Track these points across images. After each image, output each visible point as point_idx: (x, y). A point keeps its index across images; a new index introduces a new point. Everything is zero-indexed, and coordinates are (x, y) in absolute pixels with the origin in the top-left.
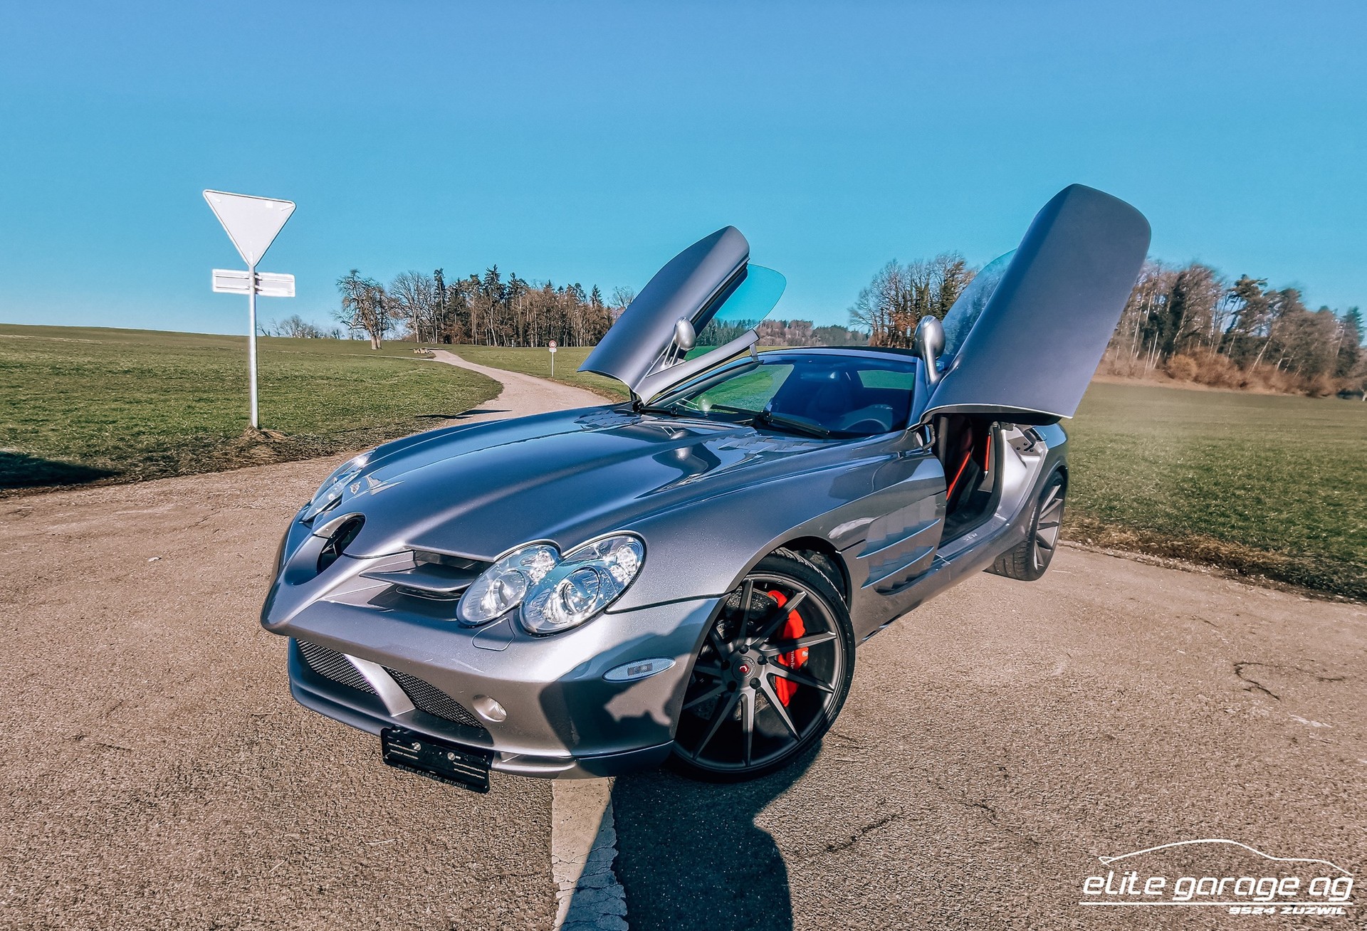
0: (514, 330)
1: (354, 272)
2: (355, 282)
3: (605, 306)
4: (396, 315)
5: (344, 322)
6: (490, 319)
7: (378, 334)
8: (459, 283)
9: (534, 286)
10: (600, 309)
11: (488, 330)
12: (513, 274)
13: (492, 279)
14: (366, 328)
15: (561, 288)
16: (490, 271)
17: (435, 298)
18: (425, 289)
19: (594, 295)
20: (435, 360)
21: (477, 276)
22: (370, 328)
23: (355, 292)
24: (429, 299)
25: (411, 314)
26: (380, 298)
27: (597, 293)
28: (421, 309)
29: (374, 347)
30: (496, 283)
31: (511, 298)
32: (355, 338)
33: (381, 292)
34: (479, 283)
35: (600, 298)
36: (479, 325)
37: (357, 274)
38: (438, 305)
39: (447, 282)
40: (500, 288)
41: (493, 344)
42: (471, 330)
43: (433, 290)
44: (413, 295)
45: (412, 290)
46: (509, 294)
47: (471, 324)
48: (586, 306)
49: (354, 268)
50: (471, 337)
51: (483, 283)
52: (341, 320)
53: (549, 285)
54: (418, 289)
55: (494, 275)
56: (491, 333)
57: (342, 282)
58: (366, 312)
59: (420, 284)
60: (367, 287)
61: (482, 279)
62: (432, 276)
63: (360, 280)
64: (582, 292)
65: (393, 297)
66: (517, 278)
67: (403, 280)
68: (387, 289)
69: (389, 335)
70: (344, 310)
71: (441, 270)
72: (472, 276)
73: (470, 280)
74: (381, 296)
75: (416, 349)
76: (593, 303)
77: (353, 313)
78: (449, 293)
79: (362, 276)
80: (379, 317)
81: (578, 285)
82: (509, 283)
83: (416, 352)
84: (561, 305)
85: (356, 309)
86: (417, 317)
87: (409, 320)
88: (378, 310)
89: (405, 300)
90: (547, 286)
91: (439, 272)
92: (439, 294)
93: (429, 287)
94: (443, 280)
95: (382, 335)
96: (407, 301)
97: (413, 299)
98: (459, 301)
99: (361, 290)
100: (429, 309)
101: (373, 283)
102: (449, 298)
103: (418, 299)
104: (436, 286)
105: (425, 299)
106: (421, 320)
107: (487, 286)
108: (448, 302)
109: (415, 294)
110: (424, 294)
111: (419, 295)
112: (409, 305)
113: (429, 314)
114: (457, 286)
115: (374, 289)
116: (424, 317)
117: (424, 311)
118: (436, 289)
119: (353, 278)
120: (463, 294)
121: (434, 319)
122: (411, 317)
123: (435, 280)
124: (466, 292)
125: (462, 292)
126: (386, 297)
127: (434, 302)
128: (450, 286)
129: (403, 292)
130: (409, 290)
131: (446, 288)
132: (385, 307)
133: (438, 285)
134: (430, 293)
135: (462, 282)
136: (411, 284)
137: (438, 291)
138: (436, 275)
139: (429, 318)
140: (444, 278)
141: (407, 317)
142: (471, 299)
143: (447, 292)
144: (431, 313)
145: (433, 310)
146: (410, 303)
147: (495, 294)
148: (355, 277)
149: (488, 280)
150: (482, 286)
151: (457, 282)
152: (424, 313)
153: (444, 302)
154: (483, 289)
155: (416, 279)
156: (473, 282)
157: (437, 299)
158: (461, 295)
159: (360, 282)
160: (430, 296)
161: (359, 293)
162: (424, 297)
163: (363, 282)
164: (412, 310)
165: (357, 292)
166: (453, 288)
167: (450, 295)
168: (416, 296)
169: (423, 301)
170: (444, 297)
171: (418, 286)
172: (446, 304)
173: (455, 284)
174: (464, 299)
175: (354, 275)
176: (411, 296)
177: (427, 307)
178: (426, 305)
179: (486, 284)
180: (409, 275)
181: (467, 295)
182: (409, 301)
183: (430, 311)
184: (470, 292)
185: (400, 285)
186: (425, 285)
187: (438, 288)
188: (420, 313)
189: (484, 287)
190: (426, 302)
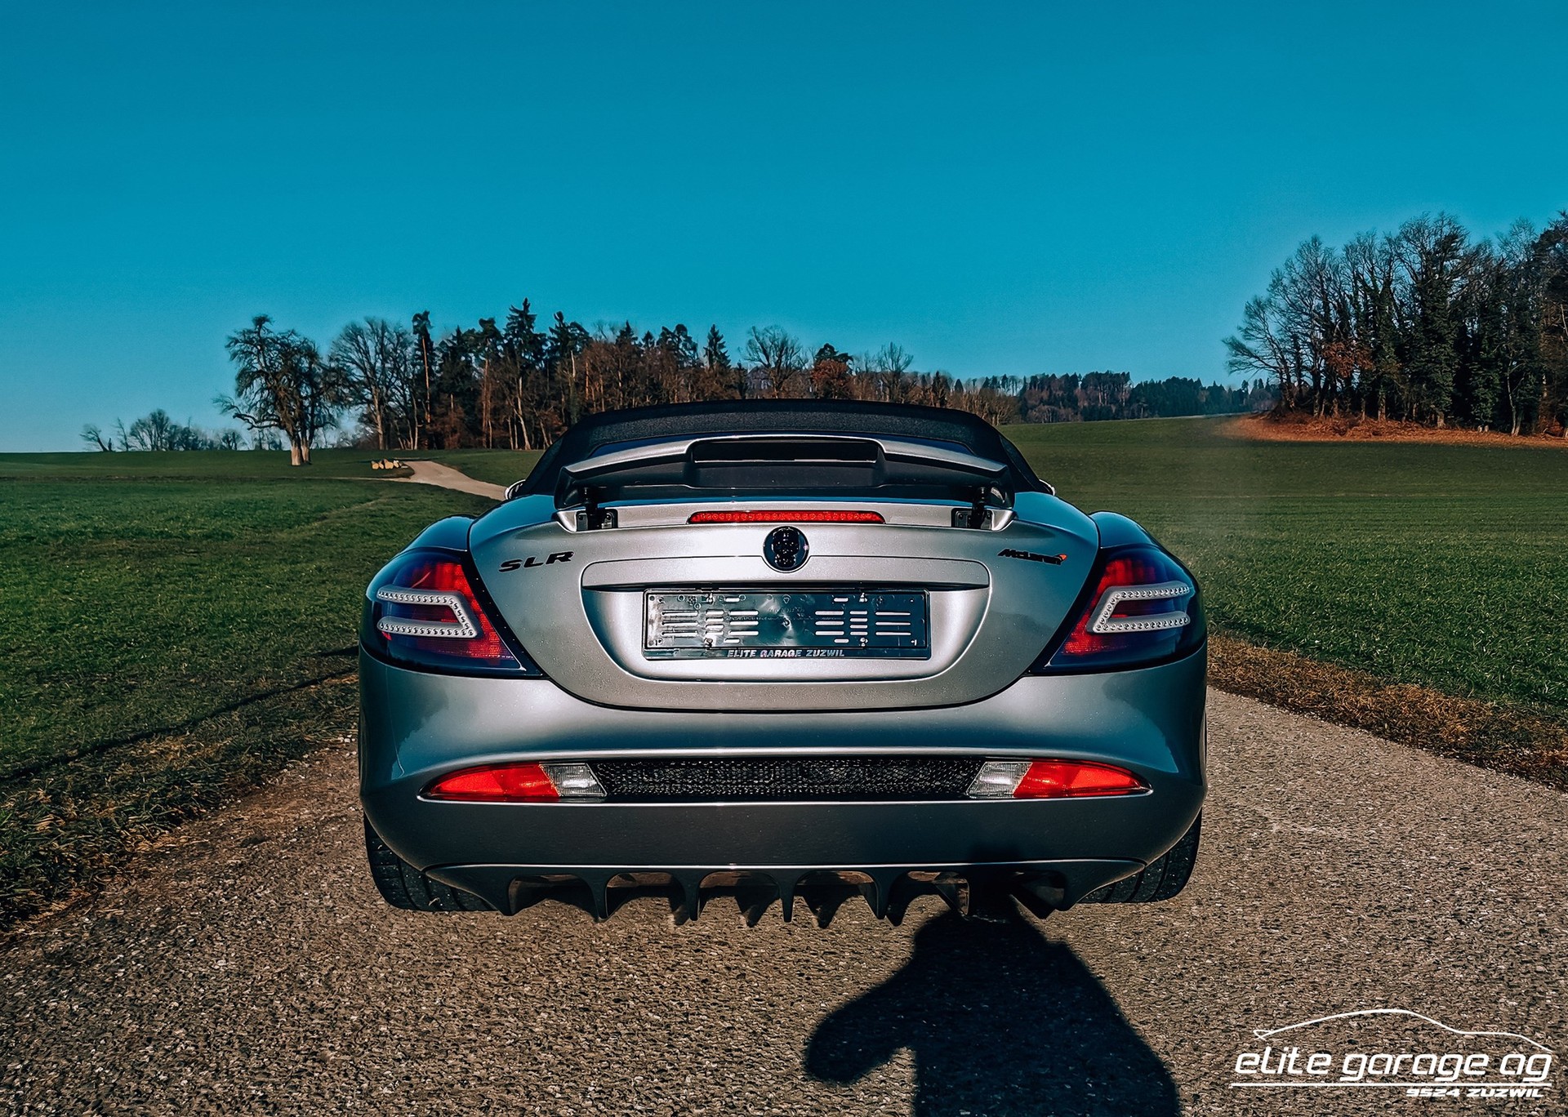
0: (561, 417)
1: (260, 322)
2: (262, 341)
3: (733, 365)
4: (340, 401)
5: (241, 416)
6: (516, 400)
7: (304, 435)
8: (459, 336)
9: (599, 334)
10: (724, 370)
11: (512, 420)
12: (560, 315)
13: (521, 325)
14: (280, 424)
15: (649, 337)
16: (517, 311)
17: (414, 365)
18: (395, 350)
19: (711, 344)
20: (412, 479)
21: (492, 321)
22: (290, 426)
23: (261, 360)
24: (402, 369)
25: (369, 397)
26: (310, 368)
27: (718, 340)
29: (297, 461)
30: (528, 332)
31: (557, 360)
32: (263, 446)
33: (312, 355)
34: (495, 334)
35: (723, 350)
36: (496, 413)
37: (266, 325)
38: (420, 377)
39: (437, 336)
40: (536, 343)
41: (522, 445)
42: (481, 421)
43: (409, 352)
44: (372, 361)
45: (372, 354)
46: (553, 350)
47: (481, 411)
48: (697, 367)
49: (258, 314)
50: (478, 434)
51: (503, 333)
52: (235, 412)
53: (627, 331)
54: (382, 351)
55: (523, 319)
56: (519, 426)
57: (236, 341)
58: (281, 394)
59: (386, 342)
60: (288, 351)
61: (502, 326)
62: (408, 325)
63: (271, 335)
64: (689, 340)
65: (334, 364)
66: (567, 321)
67: (353, 334)
68: (324, 351)
69: (326, 437)
70: (242, 394)
71: (426, 313)
72: (482, 322)
73: (479, 329)
74: (311, 364)
75: (378, 462)
76: (711, 360)
77: (258, 398)
78: (441, 355)
79: (275, 329)
80: (306, 403)
81: (681, 329)
82: (552, 331)
83: (373, 466)
84: (650, 368)
85: (262, 390)
86: (381, 402)
87: (364, 408)
88: (305, 390)
89: (356, 371)
90: (622, 332)
91: (422, 320)
92: (421, 358)
93: (404, 345)
94: (429, 331)
95: (312, 437)
96: (363, 374)
97: (373, 368)
98: (458, 369)
99: (274, 354)
100: (402, 388)
101: (295, 340)
102: (440, 365)
103: (383, 368)
104: (416, 344)
105: (396, 369)
106: (389, 407)
107: (511, 340)
108: (438, 372)
109: (376, 361)
110: (394, 360)
111: (384, 361)
112: (366, 380)
113: (404, 396)
114: (455, 342)
115: (299, 351)
116: (393, 401)
117: (394, 390)
118: (416, 350)
119: (259, 333)
120: (467, 356)
121: (412, 404)
122: (370, 402)
123: (415, 333)
124: (471, 352)
125: (465, 352)
126: (320, 365)
127: (413, 373)
128: (443, 343)
129: (354, 356)
130: (367, 353)
131: (435, 346)
132: (319, 384)
133: (420, 341)
134: (405, 357)
135: (465, 334)
136: (369, 343)
137: (419, 353)
138: (416, 324)
139: (403, 403)
140: (431, 327)
141: (362, 403)
142: (482, 364)
143: (437, 353)
144: (407, 393)
145: (409, 387)
146: (367, 377)
147: (526, 353)
148: (262, 331)
149: (514, 328)
150: (502, 339)
151: (455, 335)
152: (394, 394)
153: (431, 373)
154: (504, 346)
155: (380, 331)
156: (485, 332)
157: (418, 367)
158: (463, 358)
159: (272, 339)
160: (404, 363)
161: (270, 360)
162: (395, 365)
163: (278, 339)
164: (371, 390)
165: (264, 357)
166: (448, 347)
167: (443, 358)
168: (378, 365)
169: (393, 373)
170: (431, 363)
171: (382, 344)
172: (434, 375)
173: (451, 338)
174: (468, 363)
175: (261, 327)
176: (370, 363)
177: (399, 383)
178: (397, 379)
179: (509, 335)
180: (366, 326)
181: (474, 358)
182: (365, 373)
183: (404, 390)
184: (480, 351)
185: (349, 345)
186: (396, 342)
187: (420, 348)
188: (387, 395)
189: (506, 341)
190: (398, 373)
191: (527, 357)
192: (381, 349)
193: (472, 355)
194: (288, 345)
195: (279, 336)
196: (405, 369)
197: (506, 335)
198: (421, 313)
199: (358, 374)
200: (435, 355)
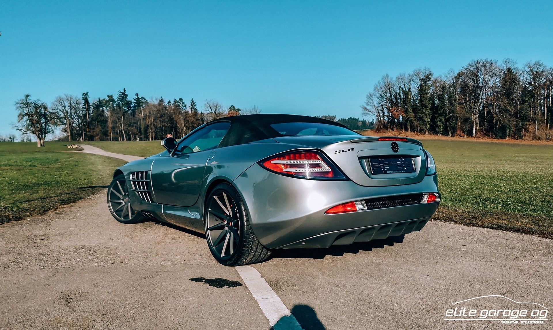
0: (138, 130)
1: (27, 96)
2: (27, 103)
3: (199, 112)
4: (55, 124)
5: (18, 129)
6: (121, 124)
7: (42, 136)
8: (100, 101)
9: (152, 101)
10: (196, 114)
11: (120, 131)
12: (137, 94)
13: (123, 98)
14: (33, 132)
15: (169, 102)
16: (121, 92)
17: (82, 111)
18: (75, 106)
19: (191, 105)
20: (84, 152)
21: (112, 96)
22: (37, 133)
23: (27, 109)
24: (78, 112)
25: (65, 122)
26: (45, 113)
27: (194, 103)
28: (72, 119)
29: (39, 145)
30: (126, 100)
31: (136, 109)
32: (25, 140)
33: (45, 108)
34: (113, 100)
35: (196, 107)
36: (113, 128)
37: (29, 97)
38: (85, 115)
39: (91, 101)
40: (128, 104)
41: (123, 139)
42: (108, 131)
43: (81, 106)
44: (67, 110)
45: (67, 107)
46: (135, 106)
47: (108, 127)
48: (187, 113)
49: (27, 94)
50: (108, 136)
51: (116, 100)
52: (16, 128)
53: (161, 100)
54: (70, 106)
55: (124, 95)
56: (122, 133)
57: (18, 103)
58: (34, 122)
59: (72, 103)
60: (36, 107)
61: (116, 98)
62: (80, 97)
63: (31, 101)
64: (184, 103)
65: (53, 111)
66: (140, 96)
67: (60, 101)
68: (49, 106)
69: (49, 137)
70: (19, 121)
71: (87, 93)
72: (108, 96)
73: (107, 99)
74: (45, 111)
75: (69, 145)
76: (191, 110)
77: (25, 123)
78: (93, 108)
79: (32, 99)
80: (43, 125)
81: (181, 99)
82: (134, 100)
83: (69, 147)
84: (170, 113)
85: (27, 120)
86: (70, 124)
87: (63, 127)
88: (43, 120)
89: (61, 113)
90: (160, 101)
91: (86, 95)
92: (85, 108)
93: (78, 104)
94: (88, 99)
95: (45, 137)
96: (63, 114)
97: (67, 112)
98: (99, 112)
99: (32, 108)
100: (78, 119)
101: (40, 103)
102: (92, 111)
103: (71, 112)
104: (83, 104)
105: (76, 112)
106: (73, 126)
107: (119, 102)
108: (91, 113)
109: (68, 110)
110: (75, 109)
111: (71, 109)
112: (64, 116)
113: (78, 122)
114: (98, 103)
115: (40, 106)
116: (74, 124)
117: (75, 120)
118: (83, 106)
119: (26, 100)
120: (102, 108)
121: (82, 125)
122: (65, 124)
123: (83, 100)
124: (104, 106)
125: (102, 107)
126: (48, 112)
127: (82, 114)
128: (93, 103)
129: (60, 108)
130: (64, 107)
131: (90, 104)
132: (48, 118)
133: (85, 103)
134: (79, 108)
135: (102, 100)
136: (66, 103)
137: (84, 107)
138: (83, 96)
139: (78, 125)
140: (89, 98)
141: (63, 124)
142: (108, 111)
143: (91, 107)
144: (80, 121)
145: (81, 119)
146: (65, 115)
147: (125, 107)
148: (27, 100)
149: (120, 98)
150: (115, 102)
151: (98, 100)
152: (75, 121)
153: (89, 114)
154: (116, 104)
155: (70, 99)
156: (109, 100)
157: (84, 112)
158: (101, 109)
159: (31, 102)
160: (79, 110)
161: (30, 110)
162: (75, 111)
163: (33, 102)
164: (66, 120)
165: (28, 109)
166: (95, 105)
167: (93, 109)
168: (69, 111)
169: (74, 114)
170: (89, 110)
171: (70, 104)
172: (90, 115)
173: (96, 102)
174: (103, 111)
175: (27, 98)
176: (66, 110)
177: (77, 117)
178: (76, 116)
179: (118, 101)
180: (64, 97)
181: (105, 109)
182: (64, 114)
183: (79, 120)
184: (107, 106)
185: (58, 104)
186: (76, 103)
187: (85, 105)
188: (72, 122)
189: (117, 103)
190: (76, 114)
191: (125, 109)
192: (70, 105)
193: (104, 107)
194: (37, 105)
195: (34, 102)
196: (79, 113)
197: (117, 101)
198: (85, 93)
199: (62, 115)
200: (90, 107)
